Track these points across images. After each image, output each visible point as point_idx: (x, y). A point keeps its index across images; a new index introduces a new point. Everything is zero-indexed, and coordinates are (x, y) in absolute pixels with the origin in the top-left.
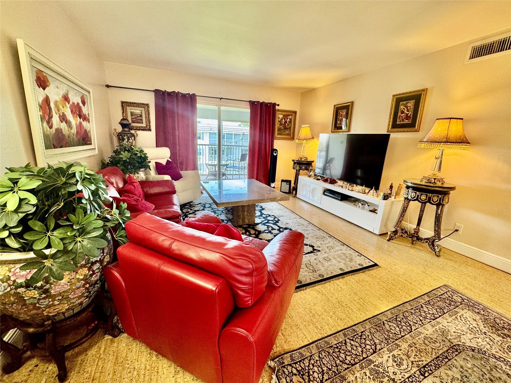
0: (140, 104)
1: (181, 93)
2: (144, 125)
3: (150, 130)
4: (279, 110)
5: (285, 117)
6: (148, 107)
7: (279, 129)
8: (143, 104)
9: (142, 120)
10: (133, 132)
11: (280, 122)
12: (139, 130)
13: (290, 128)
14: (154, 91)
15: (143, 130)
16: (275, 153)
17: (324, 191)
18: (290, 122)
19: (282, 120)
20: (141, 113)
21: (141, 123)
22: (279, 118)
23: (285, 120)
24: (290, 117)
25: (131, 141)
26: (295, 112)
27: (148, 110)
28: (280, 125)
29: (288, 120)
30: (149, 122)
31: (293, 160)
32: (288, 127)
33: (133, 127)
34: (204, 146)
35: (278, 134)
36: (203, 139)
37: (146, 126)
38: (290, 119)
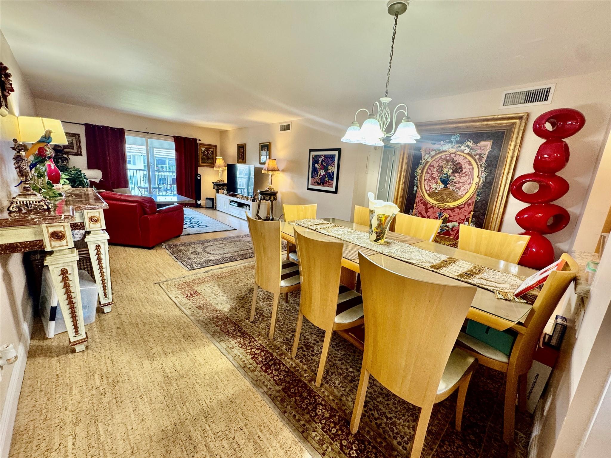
0: (71, 134)
1: (110, 127)
2: (75, 150)
3: (81, 155)
4: (201, 144)
5: (207, 149)
6: (79, 137)
7: (202, 159)
8: (74, 134)
9: (73, 147)
10: (65, 156)
11: (203, 153)
12: (70, 154)
13: (213, 158)
14: (84, 124)
15: (75, 155)
16: (199, 177)
17: (230, 202)
18: (212, 153)
19: (204, 151)
20: (72, 141)
21: (72, 149)
22: (202, 150)
23: (207, 151)
24: (212, 150)
25: (65, 163)
26: (216, 146)
27: (79, 139)
28: (203, 155)
29: (210, 152)
30: (81, 149)
31: (213, 183)
32: (211, 157)
33: (65, 152)
34: (135, 171)
35: (202, 163)
36: (134, 164)
37: (78, 152)
38: (212, 151)
